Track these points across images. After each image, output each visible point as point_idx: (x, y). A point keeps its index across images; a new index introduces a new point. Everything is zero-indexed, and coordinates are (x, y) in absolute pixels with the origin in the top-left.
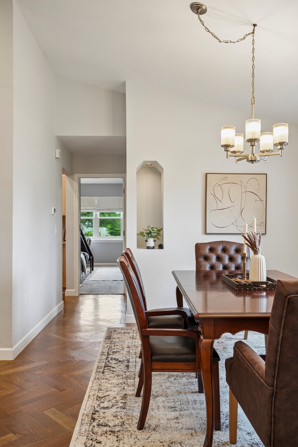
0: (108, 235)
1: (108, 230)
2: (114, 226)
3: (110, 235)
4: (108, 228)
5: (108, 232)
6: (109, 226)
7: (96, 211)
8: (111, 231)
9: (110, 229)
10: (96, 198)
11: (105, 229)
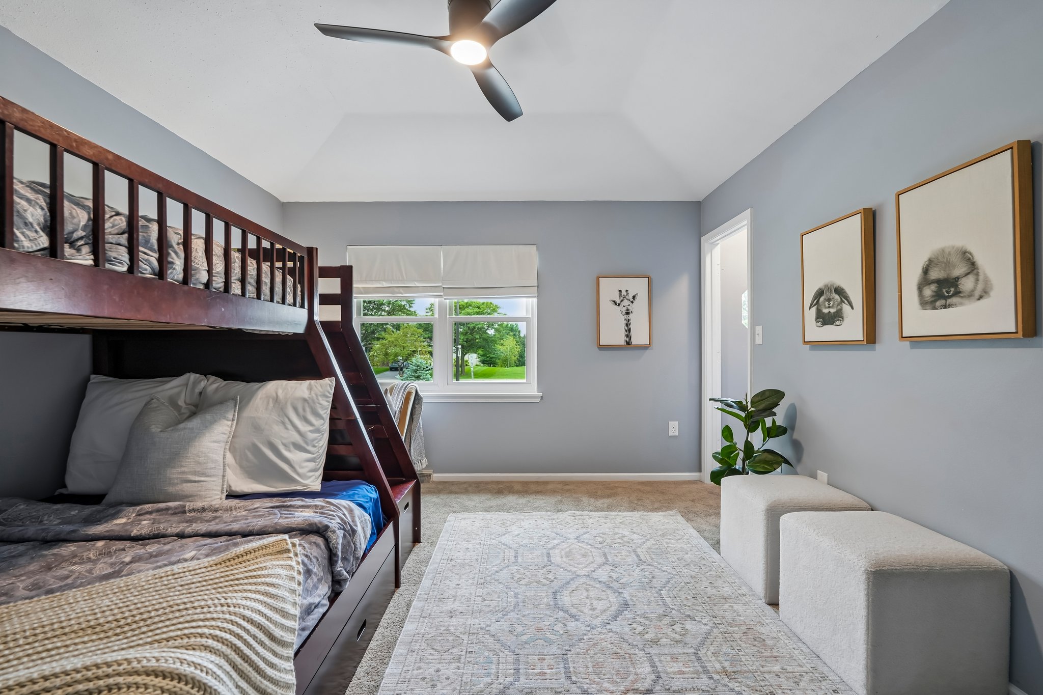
0: (479, 363)
1: (479, 357)
2: (488, 351)
3: (482, 365)
4: (478, 354)
5: (479, 360)
6: (480, 352)
7: (442, 294)
8: (483, 358)
9: (482, 356)
10: (441, 251)
11: (475, 355)
